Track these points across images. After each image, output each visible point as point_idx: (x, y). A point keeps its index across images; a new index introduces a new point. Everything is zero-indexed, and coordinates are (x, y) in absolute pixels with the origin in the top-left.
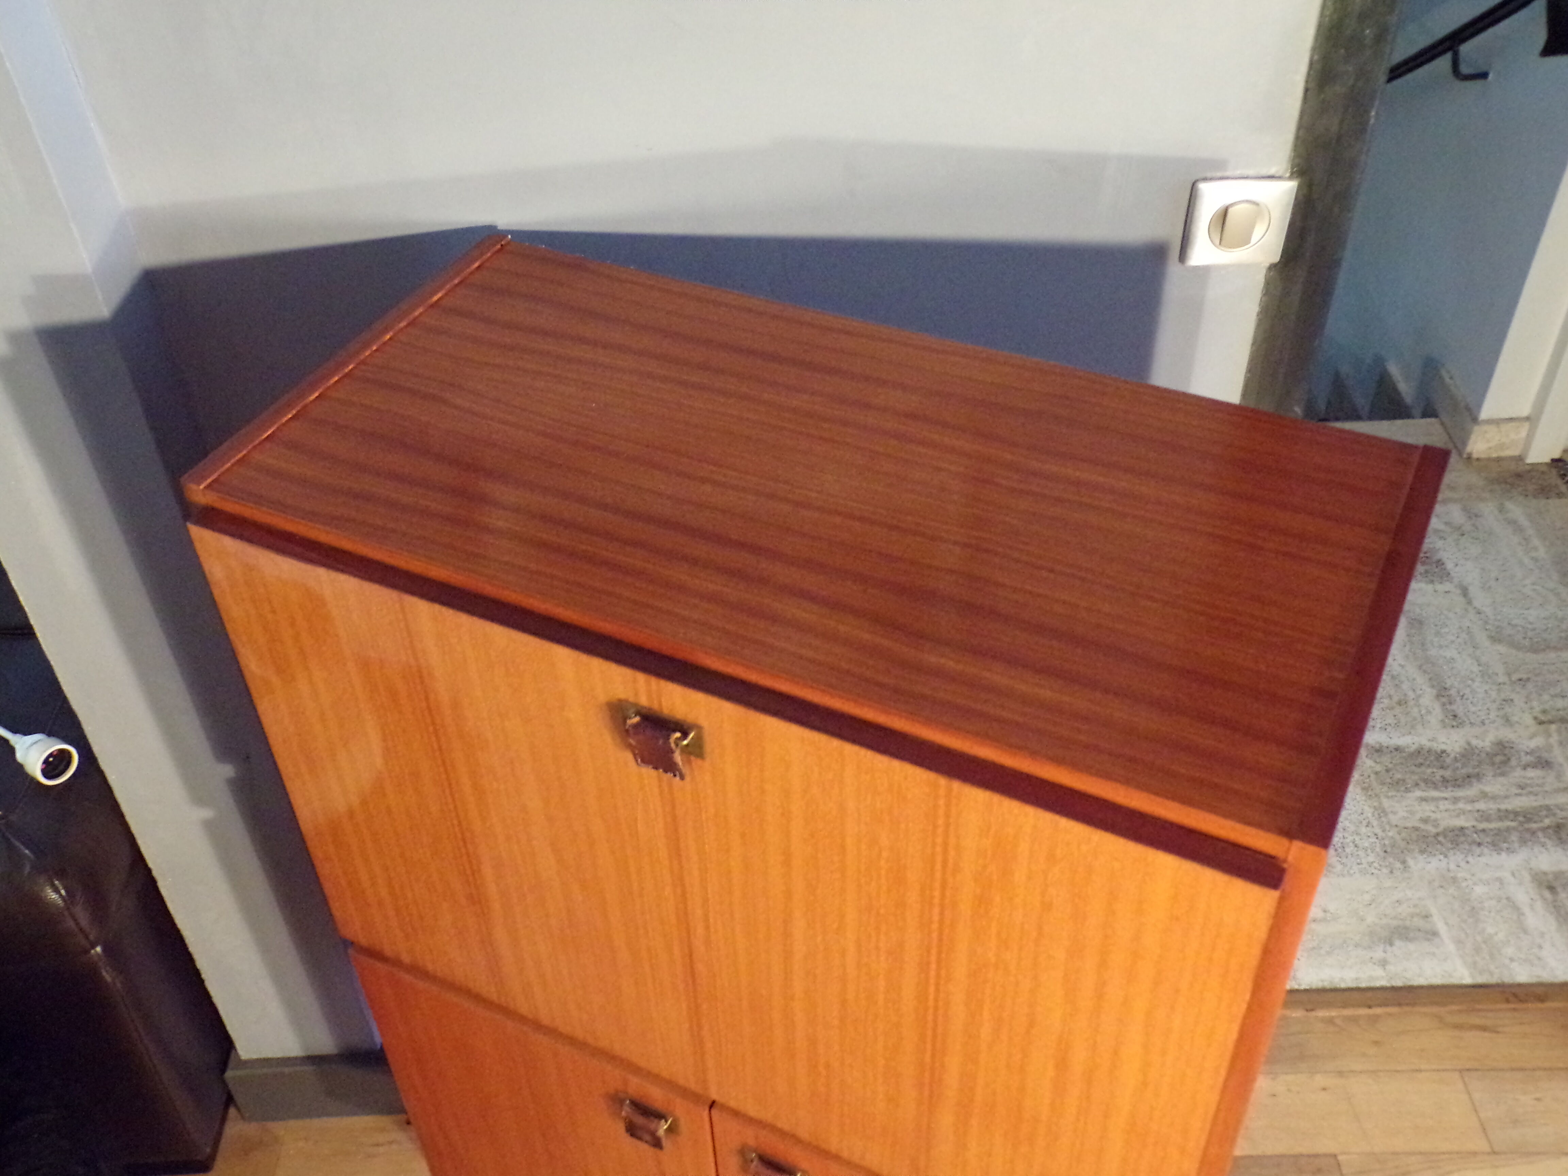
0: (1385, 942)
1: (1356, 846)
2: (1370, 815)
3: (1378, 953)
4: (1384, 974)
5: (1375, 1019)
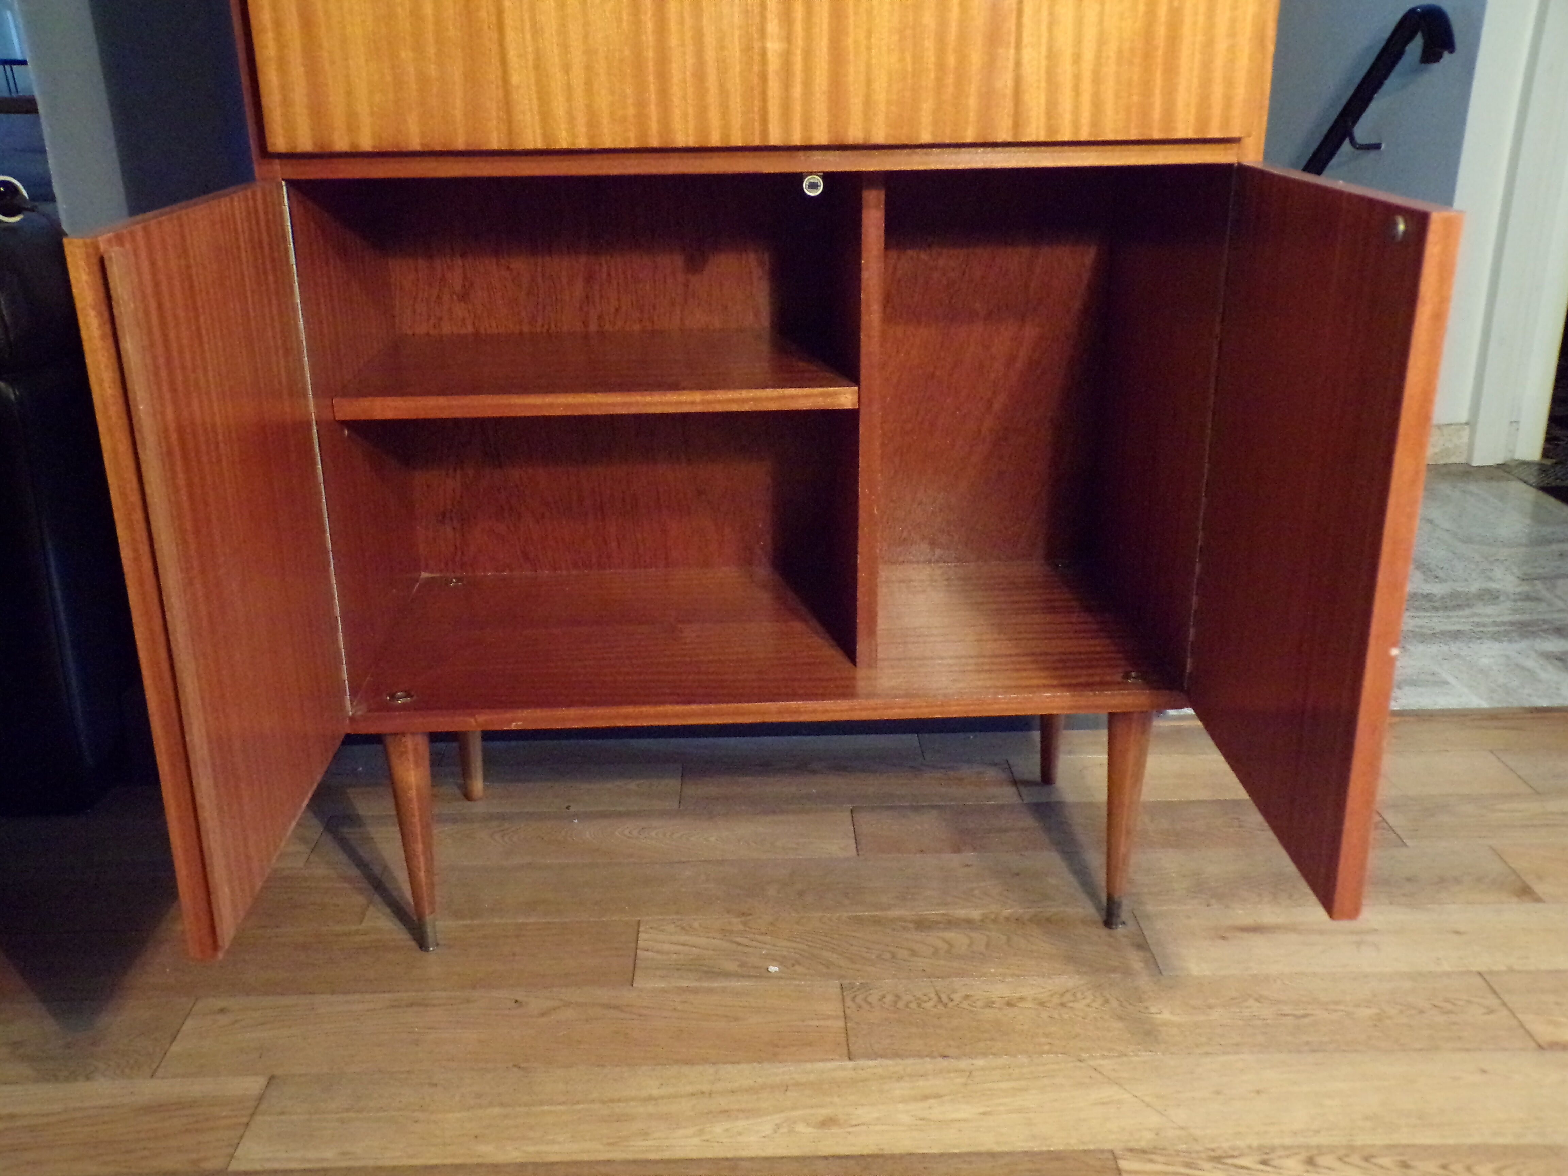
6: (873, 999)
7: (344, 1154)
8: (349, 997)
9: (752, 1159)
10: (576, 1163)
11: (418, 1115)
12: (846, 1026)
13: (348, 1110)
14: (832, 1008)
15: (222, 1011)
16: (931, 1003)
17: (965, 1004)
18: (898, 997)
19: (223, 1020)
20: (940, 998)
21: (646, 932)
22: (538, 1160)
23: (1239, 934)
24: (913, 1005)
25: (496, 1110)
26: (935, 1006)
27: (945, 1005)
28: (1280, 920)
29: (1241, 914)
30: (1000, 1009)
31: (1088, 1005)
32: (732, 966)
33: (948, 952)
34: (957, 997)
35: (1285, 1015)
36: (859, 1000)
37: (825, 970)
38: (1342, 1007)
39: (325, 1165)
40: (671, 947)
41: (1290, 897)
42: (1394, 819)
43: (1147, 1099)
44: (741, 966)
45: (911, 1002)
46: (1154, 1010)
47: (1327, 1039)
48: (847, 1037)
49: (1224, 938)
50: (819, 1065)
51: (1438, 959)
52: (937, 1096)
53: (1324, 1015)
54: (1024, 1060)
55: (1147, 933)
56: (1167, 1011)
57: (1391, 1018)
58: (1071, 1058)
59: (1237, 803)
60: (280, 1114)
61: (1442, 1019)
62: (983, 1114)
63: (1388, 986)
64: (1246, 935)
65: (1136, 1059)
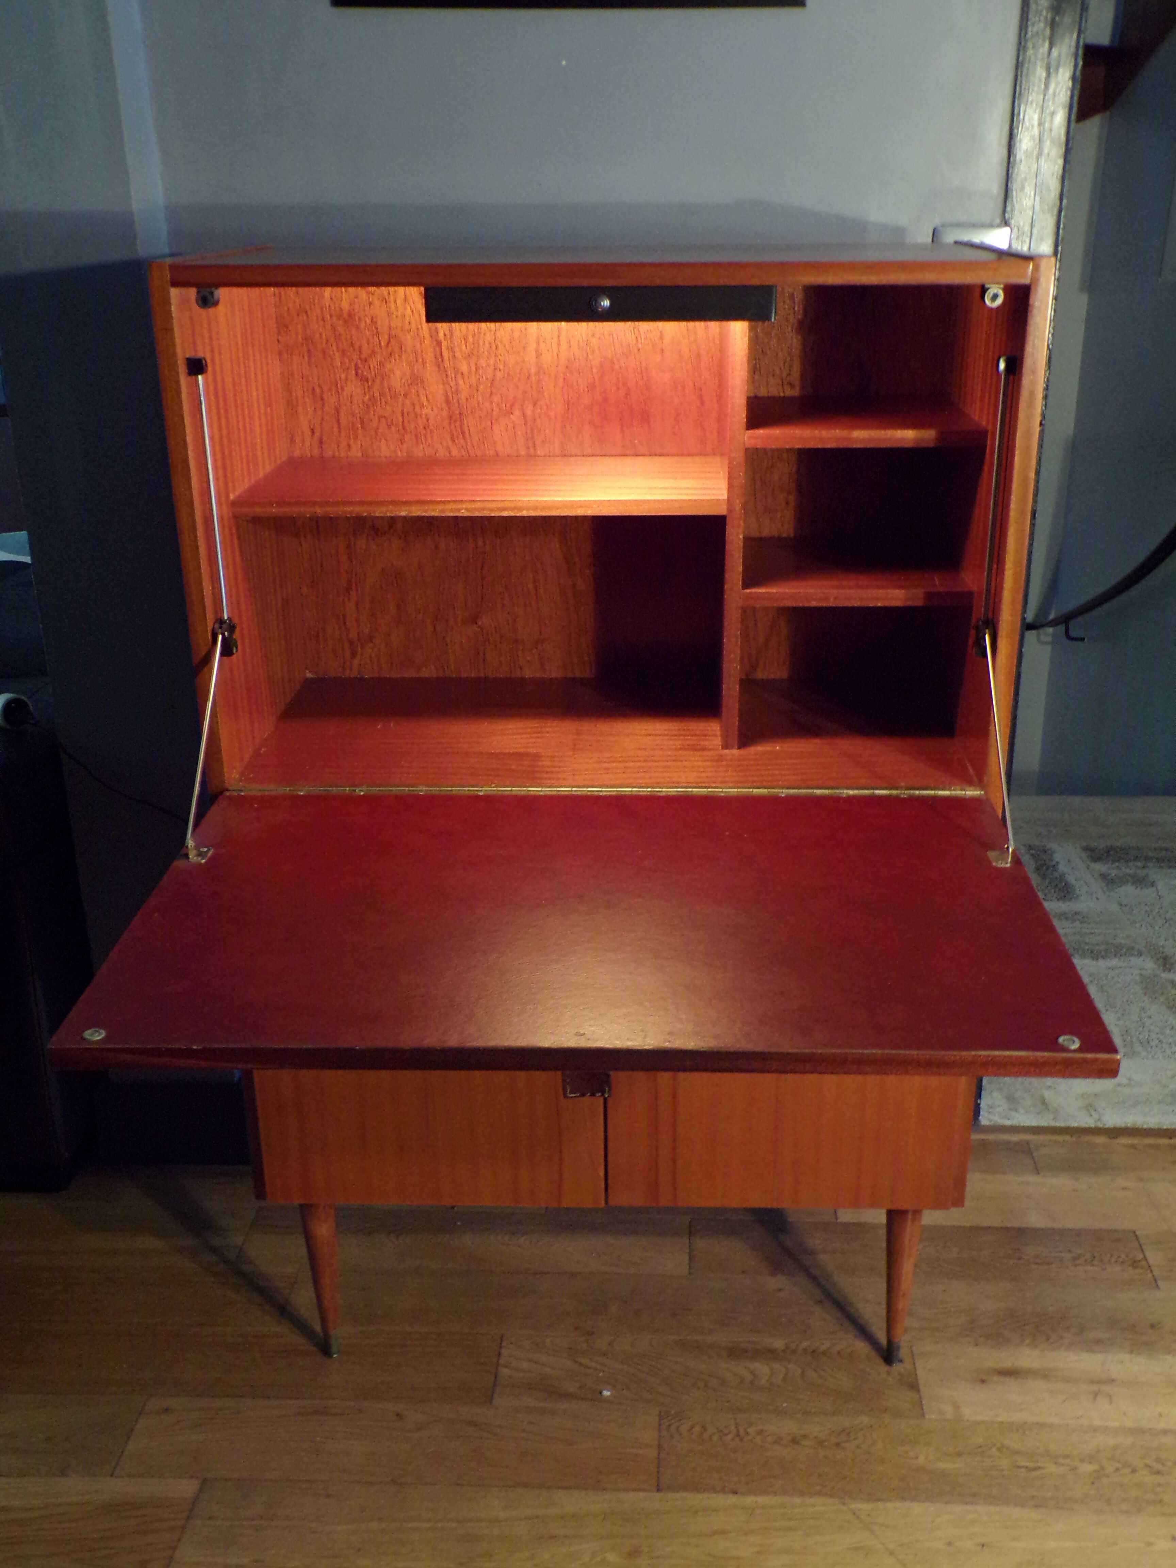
1: (1160, 1041)
6: (684, 1429)
11: (314, 1525)
12: (659, 1456)
13: (261, 1518)
14: (649, 1436)
15: (166, 1410)
16: (730, 1437)
17: (758, 1439)
18: (704, 1428)
19: (167, 1420)
20: (738, 1431)
21: (507, 1348)
23: (996, 1378)
24: (715, 1438)
25: (374, 1525)
26: (733, 1439)
27: (742, 1440)
28: (1036, 1364)
29: (1005, 1358)
30: (786, 1446)
31: (858, 1447)
32: (573, 1388)
33: (752, 1382)
34: (752, 1430)
35: (1019, 1467)
36: (673, 1428)
37: (649, 1397)
38: (1067, 1461)
40: (525, 1365)
41: (1048, 1339)
42: (1154, 1257)
43: (892, 1546)
44: (581, 1387)
45: (714, 1434)
46: (912, 1454)
47: (1050, 1494)
48: (658, 1467)
49: (983, 1381)
50: (632, 1496)
51: (1160, 1415)
52: (724, 1532)
53: (1052, 1468)
54: (798, 1500)
55: (920, 1372)
56: (924, 1456)
57: (1108, 1476)
58: (836, 1501)
59: (1022, 1232)
60: (210, 1518)
61: (1150, 1479)
62: (758, 1552)
63: (1112, 1441)
64: (1002, 1379)
65: (890, 1505)
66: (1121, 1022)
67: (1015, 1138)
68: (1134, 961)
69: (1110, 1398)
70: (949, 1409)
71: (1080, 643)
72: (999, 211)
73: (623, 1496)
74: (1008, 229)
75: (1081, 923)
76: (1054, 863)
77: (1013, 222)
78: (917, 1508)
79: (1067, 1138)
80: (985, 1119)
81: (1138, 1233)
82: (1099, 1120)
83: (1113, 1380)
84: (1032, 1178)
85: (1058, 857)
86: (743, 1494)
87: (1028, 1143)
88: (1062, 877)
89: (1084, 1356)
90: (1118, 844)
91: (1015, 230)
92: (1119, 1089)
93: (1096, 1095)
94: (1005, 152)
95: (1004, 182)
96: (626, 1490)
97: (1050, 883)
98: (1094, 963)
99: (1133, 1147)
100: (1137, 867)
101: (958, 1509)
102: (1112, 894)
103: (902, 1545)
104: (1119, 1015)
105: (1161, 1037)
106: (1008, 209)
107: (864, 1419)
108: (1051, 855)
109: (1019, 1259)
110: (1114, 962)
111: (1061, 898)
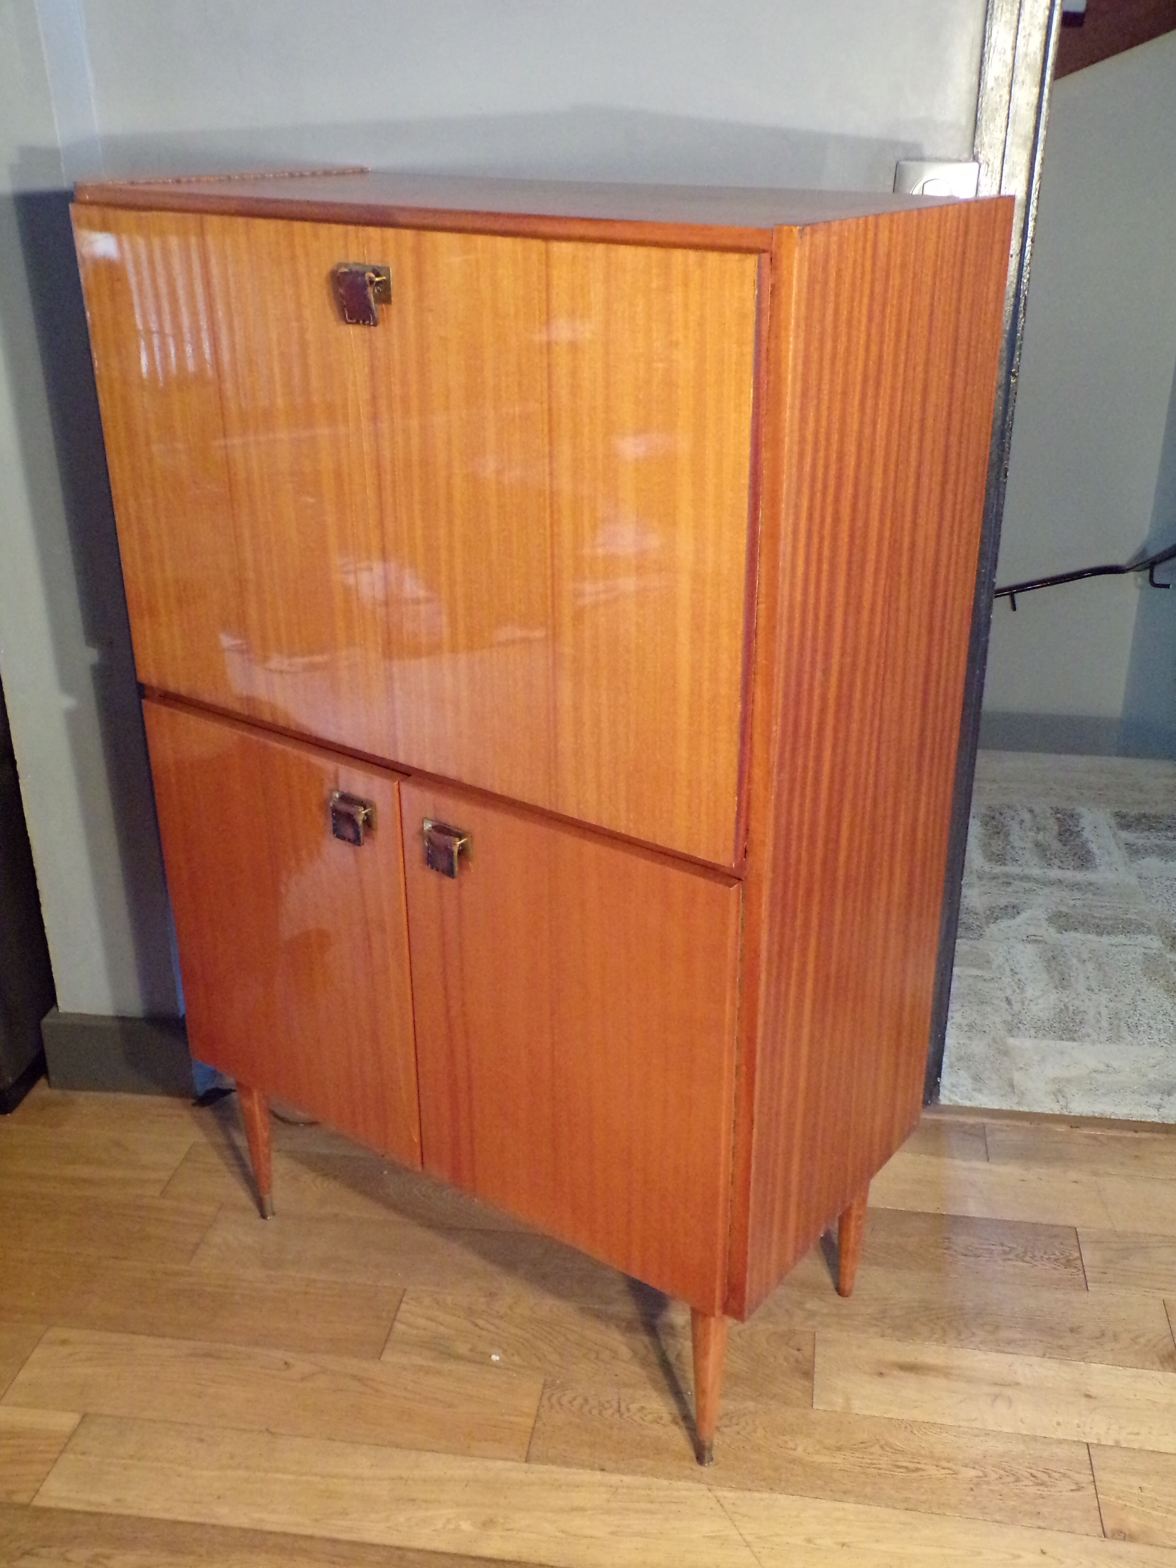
0: (1163, 1093)
1: (1150, 1027)
2: (1169, 1008)
3: (1156, 1099)
4: (1157, 1114)
5: (1139, 1141)
6: (565, 1400)
7: (118, 1500)
8: (161, 1341)
9: (419, 1551)
10: (285, 1535)
11: (182, 1469)
12: (534, 1425)
13: (132, 1457)
14: (529, 1404)
15: (64, 1342)
16: (610, 1412)
17: (638, 1417)
18: (586, 1400)
19: (64, 1350)
20: (619, 1407)
21: (407, 1303)
22: (258, 1527)
23: (895, 1372)
24: (595, 1412)
25: (242, 1473)
26: (613, 1415)
27: (621, 1415)
28: (939, 1361)
30: (664, 1425)
32: (462, 1348)
33: (644, 1358)
34: (634, 1407)
35: (899, 1467)
36: (554, 1400)
37: (538, 1364)
38: (950, 1465)
39: (102, 1509)
40: (422, 1322)
41: (959, 1334)
42: (1089, 1257)
43: (749, 1538)
44: (471, 1350)
45: (594, 1407)
46: (791, 1445)
47: (924, 1497)
48: (531, 1437)
49: (881, 1374)
50: (500, 1464)
51: (1059, 1424)
52: (582, 1509)
53: (933, 1471)
54: (665, 1482)
55: (818, 1360)
56: (801, 1448)
57: (988, 1483)
58: (704, 1487)
59: (957, 1220)
60: (83, 1453)
61: (1033, 1490)
62: (612, 1533)
63: (1001, 1448)
64: (902, 1374)
65: (756, 1495)
66: (1111, 1004)
67: (971, 1120)
68: (1141, 939)
69: (1010, 1402)
70: (839, 1401)
71: (1163, 590)
72: (967, 144)
73: (490, 1464)
74: (976, 165)
75: (1094, 894)
76: (1077, 829)
77: (981, 157)
78: (783, 1500)
79: (1026, 1124)
80: (946, 1097)
81: (1077, 1230)
82: (1066, 1107)
83: (1018, 1384)
84: (981, 1165)
85: (1084, 823)
86: (610, 1472)
87: (984, 1126)
88: (1083, 845)
89: (993, 1356)
90: (1153, 812)
91: (983, 166)
92: (1094, 1075)
93: (1068, 1081)
94: (975, 79)
95: (974, 113)
96: (494, 1458)
97: (1070, 850)
98: (1097, 939)
99: (1095, 1138)
100: (1168, 838)
101: (826, 1504)
102: (1133, 865)
103: (759, 1538)
104: (1111, 996)
105: (1152, 1022)
106: (977, 142)
107: (751, 1405)
108: (1078, 820)
109: (948, 1248)
110: (1120, 939)
111: (1078, 867)
